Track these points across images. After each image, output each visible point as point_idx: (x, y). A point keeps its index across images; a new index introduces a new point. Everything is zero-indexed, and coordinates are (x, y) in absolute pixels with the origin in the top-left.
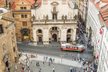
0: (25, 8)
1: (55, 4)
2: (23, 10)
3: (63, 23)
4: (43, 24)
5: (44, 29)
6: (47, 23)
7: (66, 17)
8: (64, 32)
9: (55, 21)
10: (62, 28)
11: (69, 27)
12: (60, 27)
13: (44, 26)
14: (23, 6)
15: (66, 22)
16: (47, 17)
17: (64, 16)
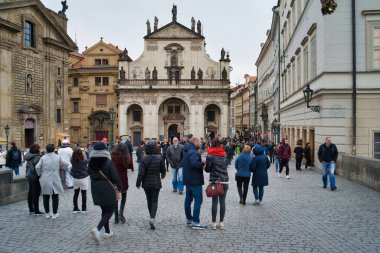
0: (106, 61)
1: (174, 48)
2: (102, 65)
3: (194, 87)
4: (143, 91)
5: (147, 103)
6: (154, 87)
7: (200, 73)
8: (197, 113)
9: (174, 82)
10: (193, 102)
11: (208, 100)
12: (186, 98)
13: (146, 95)
14: (101, 58)
15: (200, 87)
16: (155, 72)
17: (196, 71)
